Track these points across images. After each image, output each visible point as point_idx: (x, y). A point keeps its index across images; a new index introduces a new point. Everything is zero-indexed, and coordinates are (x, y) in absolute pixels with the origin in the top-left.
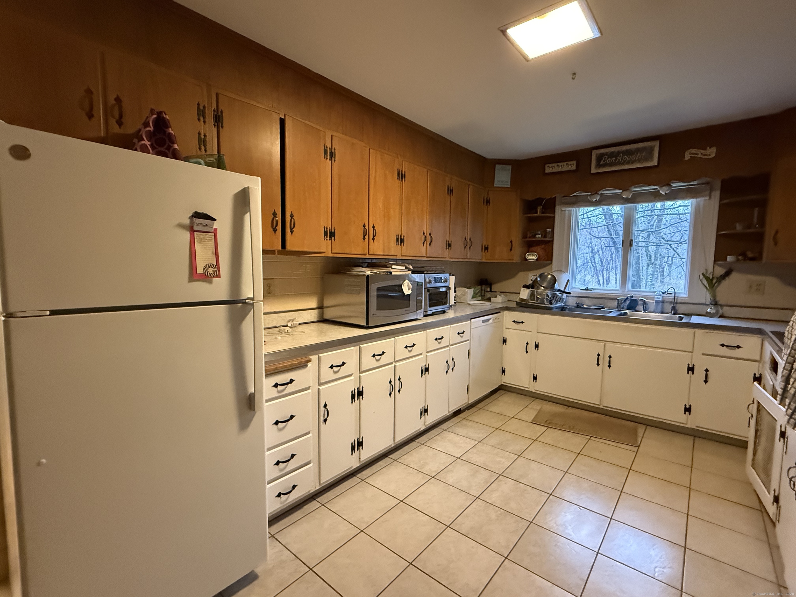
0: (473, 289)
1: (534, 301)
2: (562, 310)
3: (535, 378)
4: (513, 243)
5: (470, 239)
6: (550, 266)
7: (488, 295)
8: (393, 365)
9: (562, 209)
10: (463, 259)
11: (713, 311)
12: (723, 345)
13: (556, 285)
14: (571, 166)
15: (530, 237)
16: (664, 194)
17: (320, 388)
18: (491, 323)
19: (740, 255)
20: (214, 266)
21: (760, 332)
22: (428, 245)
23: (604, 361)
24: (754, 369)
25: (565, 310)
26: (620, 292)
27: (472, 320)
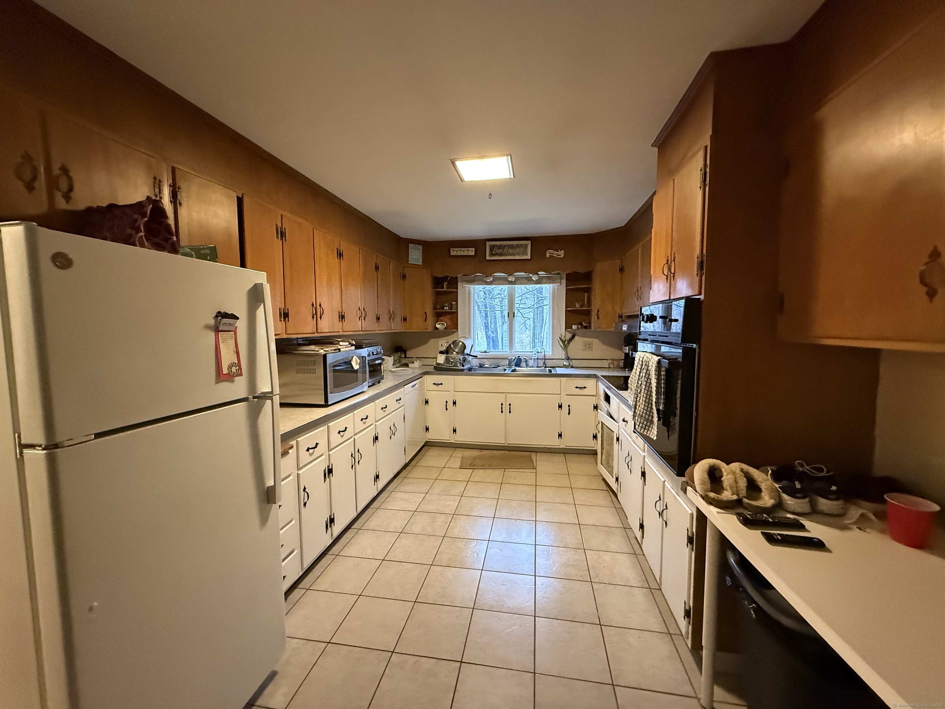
0: (393, 357)
1: (450, 364)
2: (469, 371)
3: (455, 431)
4: (427, 314)
5: (393, 312)
6: (456, 333)
7: (404, 361)
8: (353, 439)
9: (464, 286)
10: (388, 330)
11: (567, 364)
12: (577, 387)
13: (465, 351)
14: (471, 252)
15: (439, 309)
16: (535, 280)
17: (299, 472)
18: (417, 388)
19: (579, 325)
20: (236, 365)
21: (595, 376)
22: (363, 320)
23: (506, 408)
24: (593, 401)
25: (471, 371)
26: (509, 353)
27: (405, 387)
